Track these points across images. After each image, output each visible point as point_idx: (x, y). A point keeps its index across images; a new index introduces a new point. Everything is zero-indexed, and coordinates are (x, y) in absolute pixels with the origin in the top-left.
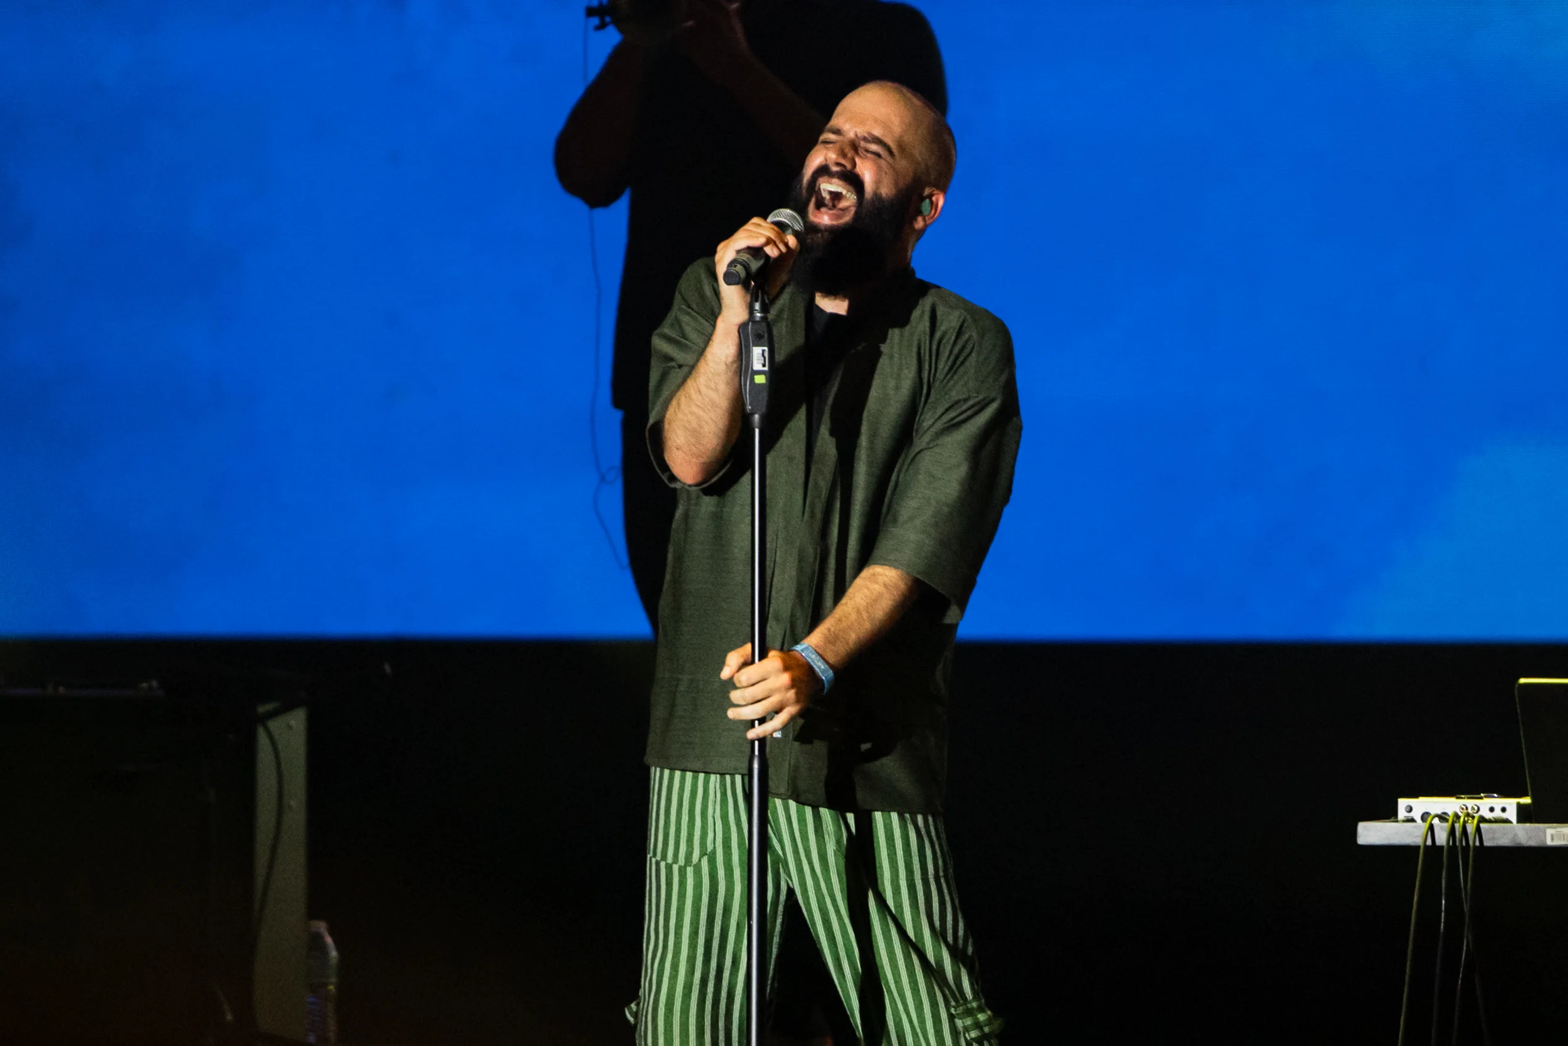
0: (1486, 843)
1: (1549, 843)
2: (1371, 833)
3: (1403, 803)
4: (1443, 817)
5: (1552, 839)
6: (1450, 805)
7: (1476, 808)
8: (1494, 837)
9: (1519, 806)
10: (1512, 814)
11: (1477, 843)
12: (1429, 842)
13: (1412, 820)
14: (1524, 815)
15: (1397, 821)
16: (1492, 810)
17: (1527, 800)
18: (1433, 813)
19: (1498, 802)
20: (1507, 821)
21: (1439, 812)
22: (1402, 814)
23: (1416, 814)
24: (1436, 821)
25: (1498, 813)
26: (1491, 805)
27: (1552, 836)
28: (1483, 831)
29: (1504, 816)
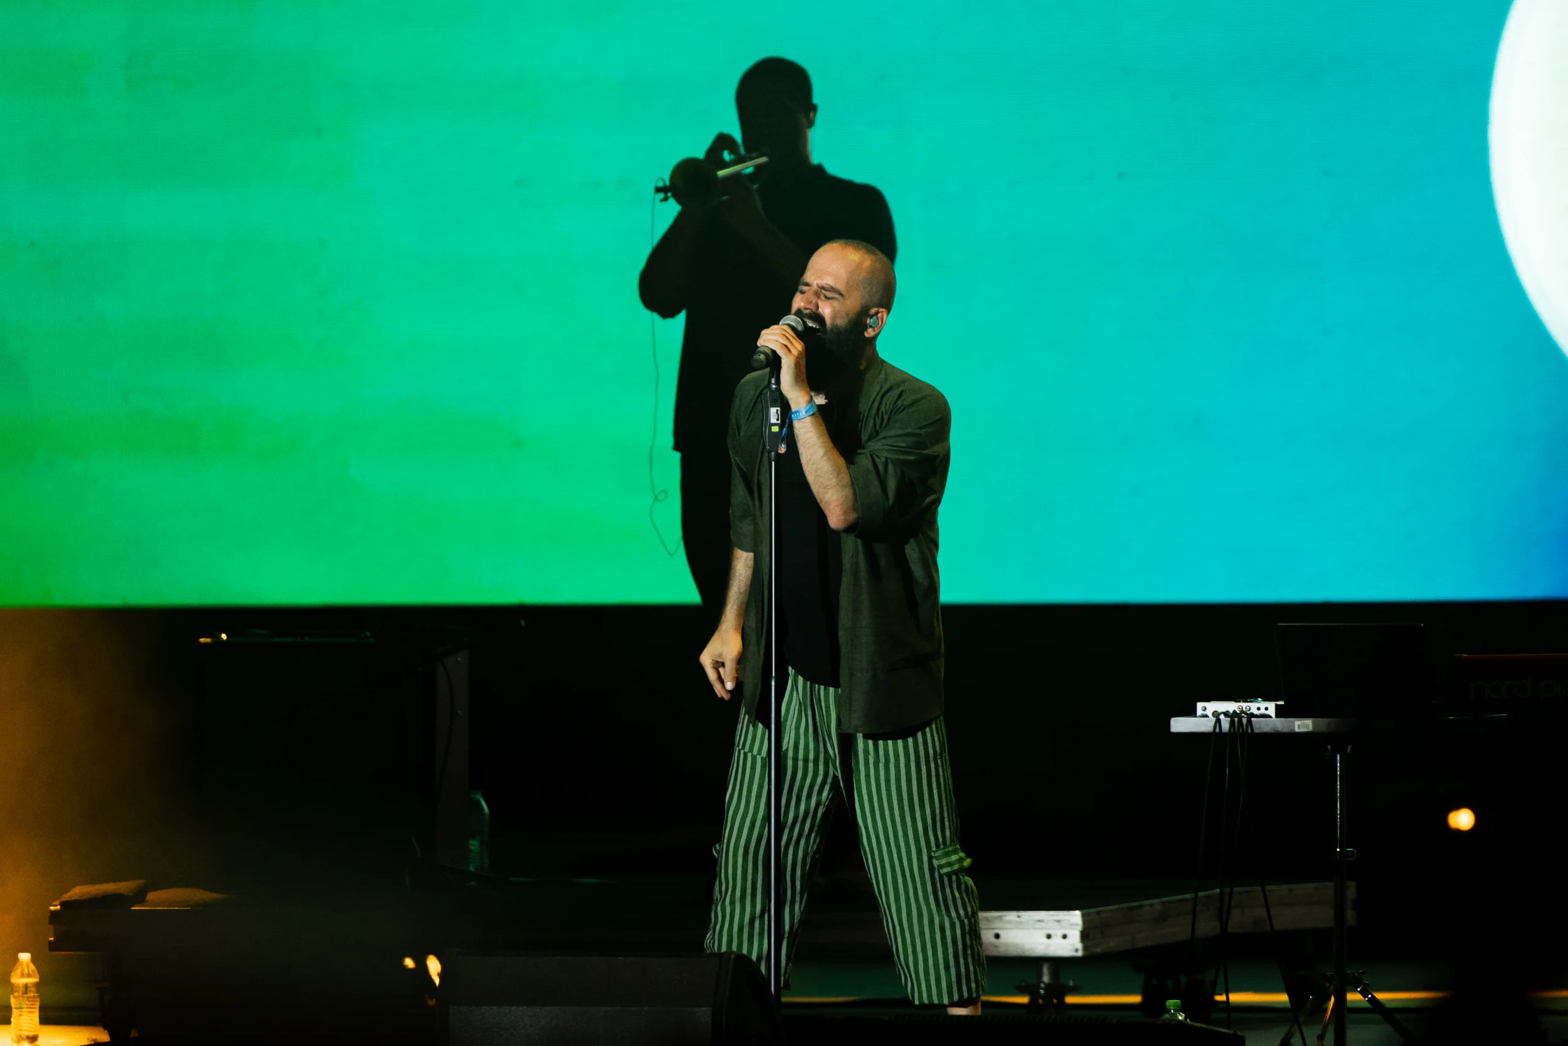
0: (1256, 731)
1: (1297, 730)
2: (1180, 725)
3: (1200, 705)
4: (1226, 714)
5: (1299, 728)
6: (1232, 706)
7: (1248, 708)
8: (1260, 725)
9: (1277, 706)
10: (1272, 711)
11: (1249, 731)
12: (1218, 730)
13: (1206, 716)
14: (1280, 712)
15: (1196, 717)
16: (1259, 709)
17: (1282, 703)
18: (1220, 711)
19: (1263, 705)
20: (1269, 716)
21: (1224, 711)
22: (1199, 712)
23: (1209, 712)
24: (1222, 717)
25: (1263, 711)
26: (1257, 707)
27: (1299, 726)
28: (1253, 723)
29: (1267, 712)
